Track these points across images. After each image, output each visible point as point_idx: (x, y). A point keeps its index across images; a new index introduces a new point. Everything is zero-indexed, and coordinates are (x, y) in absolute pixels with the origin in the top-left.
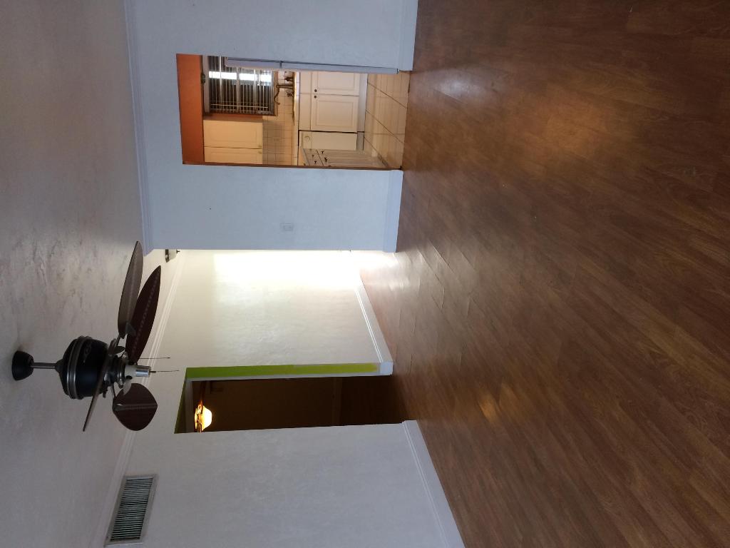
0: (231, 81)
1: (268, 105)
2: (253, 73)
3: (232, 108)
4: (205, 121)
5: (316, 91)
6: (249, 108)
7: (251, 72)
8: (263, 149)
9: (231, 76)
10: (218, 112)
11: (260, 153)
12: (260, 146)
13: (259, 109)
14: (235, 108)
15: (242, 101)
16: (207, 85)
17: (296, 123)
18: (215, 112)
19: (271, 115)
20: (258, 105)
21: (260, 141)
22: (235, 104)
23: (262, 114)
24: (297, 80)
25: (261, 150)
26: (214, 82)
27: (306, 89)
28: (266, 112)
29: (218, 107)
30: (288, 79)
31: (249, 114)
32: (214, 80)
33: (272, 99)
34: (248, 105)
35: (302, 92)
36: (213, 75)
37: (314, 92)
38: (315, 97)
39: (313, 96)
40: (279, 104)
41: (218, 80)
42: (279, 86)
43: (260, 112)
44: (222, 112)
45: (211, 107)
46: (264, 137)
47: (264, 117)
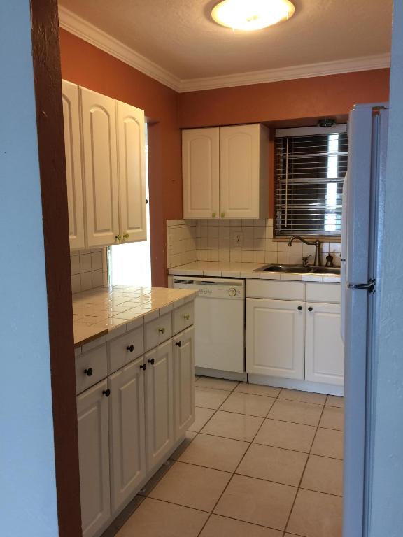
0: (325, 170)
1: (288, 227)
2: (338, 204)
3: (284, 172)
4: (258, 127)
5: (310, 309)
6: (284, 197)
7: (339, 201)
8: (219, 220)
9: (332, 169)
10: (276, 151)
11: (214, 215)
12: (223, 216)
13: (283, 212)
14: (284, 177)
15: (296, 187)
16: (317, 131)
17: (256, 275)
18: (276, 146)
19: (275, 232)
20: (289, 212)
21: (231, 214)
22: (290, 177)
23: (275, 217)
24: (328, 277)
25: (217, 217)
26: (322, 143)
27: (314, 292)
28: (280, 224)
29: (284, 151)
30: (330, 258)
31: (276, 197)
32: (326, 143)
33: (298, 232)
34: (289, 197)
35: (308, 284)
36: (333, 142)
37: (309, 305)
38: (300, 308)
39: (301, 304)
40: (290, 245)
41: (325, 149)
42: (318, 244)
43: (279, 214)
44: (276, 157)
45: (284, 139)
46: (242, 221)
47: (270, 222)
